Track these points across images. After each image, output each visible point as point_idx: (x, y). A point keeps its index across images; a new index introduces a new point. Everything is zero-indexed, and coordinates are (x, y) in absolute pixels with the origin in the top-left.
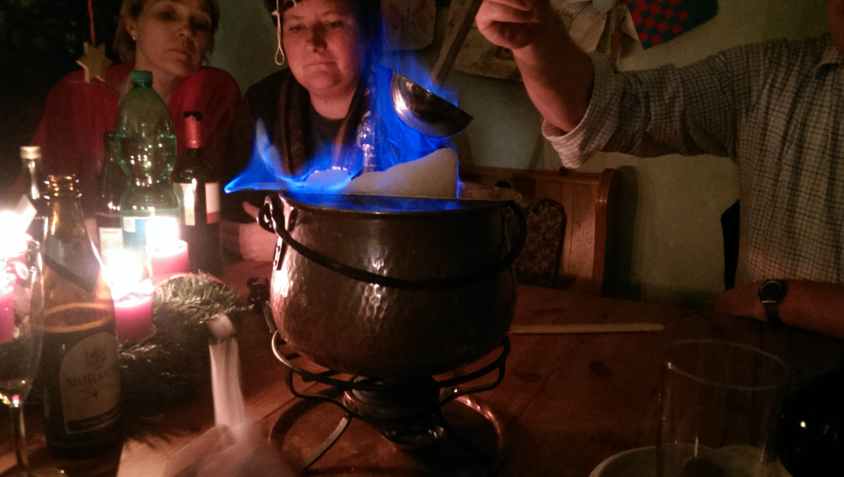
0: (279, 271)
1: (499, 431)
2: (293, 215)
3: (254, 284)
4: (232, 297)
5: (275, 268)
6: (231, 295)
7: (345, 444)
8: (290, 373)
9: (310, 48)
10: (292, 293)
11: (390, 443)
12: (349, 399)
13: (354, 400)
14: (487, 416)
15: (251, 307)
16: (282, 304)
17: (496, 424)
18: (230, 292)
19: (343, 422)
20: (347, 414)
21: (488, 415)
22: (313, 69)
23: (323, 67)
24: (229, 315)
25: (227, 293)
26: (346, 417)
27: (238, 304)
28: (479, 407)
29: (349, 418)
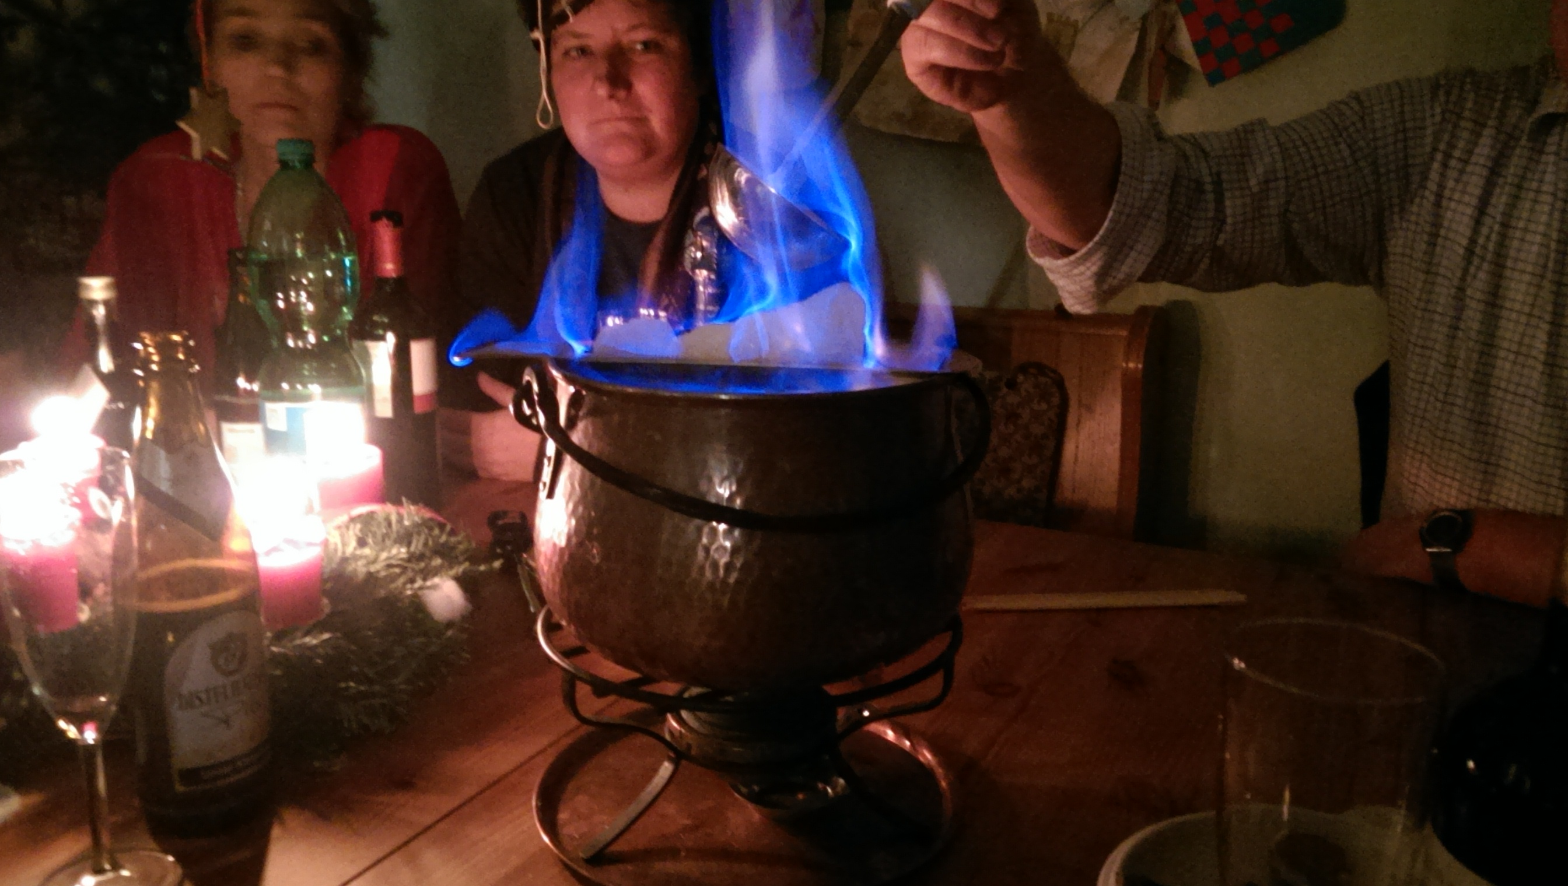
0: (549, 500)
1: (944, 784)
2: (575, 402)
3: (500, 522)
4: (461, 547)
5: (543, 494)
6: (460, 543)
7: (669, 808)
8: (571, 680)
9: (602, 91)
10: (574, 540)
11: (750, 806)
12: (674, 727)
13: (685, 729)
14: (921, 759)
15: (497, 564)
16: (556, 559)
17: (939, 771)
18: (459, 538)
19: (666, 768)
20: (672, 755)
21: (924, 756)
22: (607, 129)
23: (625, 127)
24: (460, 580)
25: (453, 539)
26: (670, 759)
27: (473, 558)
28: (908, 743)
29: (676, 762)
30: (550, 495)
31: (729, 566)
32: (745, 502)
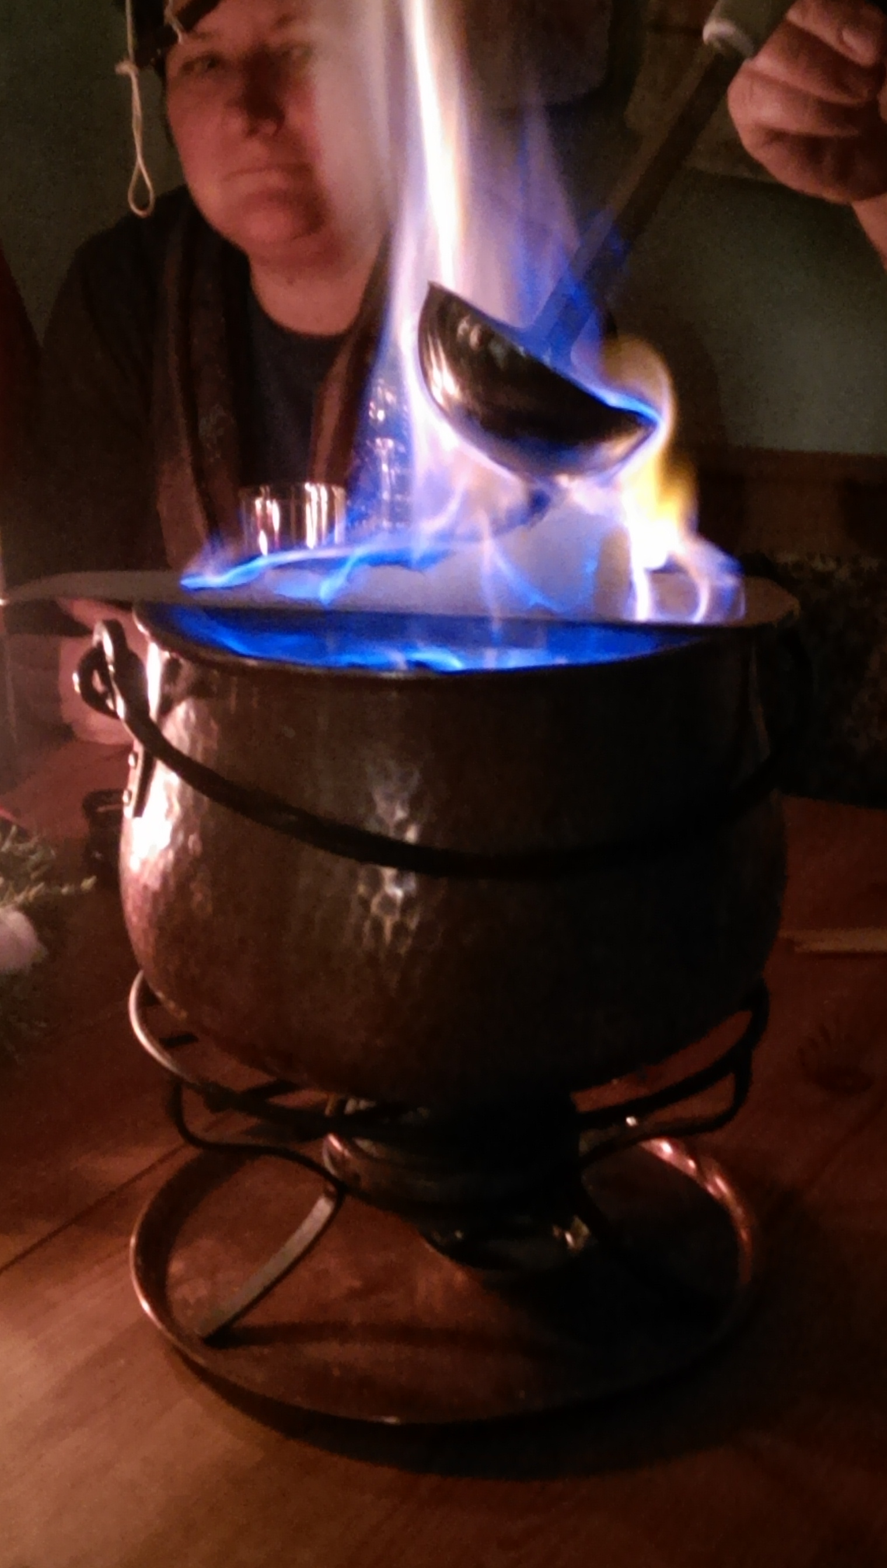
0: (137, 819)
1: (744, 1235)
3: (101, 809)
4: (34, 858)
5: (128, 811)
6: (32, 852)
7: (329, 1261)
8: (176, 1085)
11: (446, 1263)
12: (334, 1148)
13: (350, 1151)
14: (711, 1189)
15: (88, 883)
17: (738, 1212)
18: (30, 845)
19: (323, 1208)
20: (331, 1188)
21: (716, 1186)
22: (247, 185)
24: (27, 910)
25: (22, 847)
26: (329, 1195)
27: (51, 876)
28: (692, 1164)
29: (338, 1201)
30: (139, 811)
31: (399, 929)
32: (422, 835)
